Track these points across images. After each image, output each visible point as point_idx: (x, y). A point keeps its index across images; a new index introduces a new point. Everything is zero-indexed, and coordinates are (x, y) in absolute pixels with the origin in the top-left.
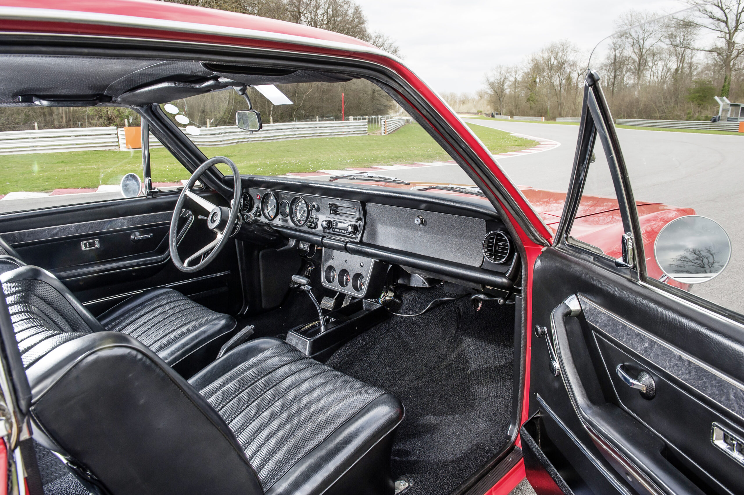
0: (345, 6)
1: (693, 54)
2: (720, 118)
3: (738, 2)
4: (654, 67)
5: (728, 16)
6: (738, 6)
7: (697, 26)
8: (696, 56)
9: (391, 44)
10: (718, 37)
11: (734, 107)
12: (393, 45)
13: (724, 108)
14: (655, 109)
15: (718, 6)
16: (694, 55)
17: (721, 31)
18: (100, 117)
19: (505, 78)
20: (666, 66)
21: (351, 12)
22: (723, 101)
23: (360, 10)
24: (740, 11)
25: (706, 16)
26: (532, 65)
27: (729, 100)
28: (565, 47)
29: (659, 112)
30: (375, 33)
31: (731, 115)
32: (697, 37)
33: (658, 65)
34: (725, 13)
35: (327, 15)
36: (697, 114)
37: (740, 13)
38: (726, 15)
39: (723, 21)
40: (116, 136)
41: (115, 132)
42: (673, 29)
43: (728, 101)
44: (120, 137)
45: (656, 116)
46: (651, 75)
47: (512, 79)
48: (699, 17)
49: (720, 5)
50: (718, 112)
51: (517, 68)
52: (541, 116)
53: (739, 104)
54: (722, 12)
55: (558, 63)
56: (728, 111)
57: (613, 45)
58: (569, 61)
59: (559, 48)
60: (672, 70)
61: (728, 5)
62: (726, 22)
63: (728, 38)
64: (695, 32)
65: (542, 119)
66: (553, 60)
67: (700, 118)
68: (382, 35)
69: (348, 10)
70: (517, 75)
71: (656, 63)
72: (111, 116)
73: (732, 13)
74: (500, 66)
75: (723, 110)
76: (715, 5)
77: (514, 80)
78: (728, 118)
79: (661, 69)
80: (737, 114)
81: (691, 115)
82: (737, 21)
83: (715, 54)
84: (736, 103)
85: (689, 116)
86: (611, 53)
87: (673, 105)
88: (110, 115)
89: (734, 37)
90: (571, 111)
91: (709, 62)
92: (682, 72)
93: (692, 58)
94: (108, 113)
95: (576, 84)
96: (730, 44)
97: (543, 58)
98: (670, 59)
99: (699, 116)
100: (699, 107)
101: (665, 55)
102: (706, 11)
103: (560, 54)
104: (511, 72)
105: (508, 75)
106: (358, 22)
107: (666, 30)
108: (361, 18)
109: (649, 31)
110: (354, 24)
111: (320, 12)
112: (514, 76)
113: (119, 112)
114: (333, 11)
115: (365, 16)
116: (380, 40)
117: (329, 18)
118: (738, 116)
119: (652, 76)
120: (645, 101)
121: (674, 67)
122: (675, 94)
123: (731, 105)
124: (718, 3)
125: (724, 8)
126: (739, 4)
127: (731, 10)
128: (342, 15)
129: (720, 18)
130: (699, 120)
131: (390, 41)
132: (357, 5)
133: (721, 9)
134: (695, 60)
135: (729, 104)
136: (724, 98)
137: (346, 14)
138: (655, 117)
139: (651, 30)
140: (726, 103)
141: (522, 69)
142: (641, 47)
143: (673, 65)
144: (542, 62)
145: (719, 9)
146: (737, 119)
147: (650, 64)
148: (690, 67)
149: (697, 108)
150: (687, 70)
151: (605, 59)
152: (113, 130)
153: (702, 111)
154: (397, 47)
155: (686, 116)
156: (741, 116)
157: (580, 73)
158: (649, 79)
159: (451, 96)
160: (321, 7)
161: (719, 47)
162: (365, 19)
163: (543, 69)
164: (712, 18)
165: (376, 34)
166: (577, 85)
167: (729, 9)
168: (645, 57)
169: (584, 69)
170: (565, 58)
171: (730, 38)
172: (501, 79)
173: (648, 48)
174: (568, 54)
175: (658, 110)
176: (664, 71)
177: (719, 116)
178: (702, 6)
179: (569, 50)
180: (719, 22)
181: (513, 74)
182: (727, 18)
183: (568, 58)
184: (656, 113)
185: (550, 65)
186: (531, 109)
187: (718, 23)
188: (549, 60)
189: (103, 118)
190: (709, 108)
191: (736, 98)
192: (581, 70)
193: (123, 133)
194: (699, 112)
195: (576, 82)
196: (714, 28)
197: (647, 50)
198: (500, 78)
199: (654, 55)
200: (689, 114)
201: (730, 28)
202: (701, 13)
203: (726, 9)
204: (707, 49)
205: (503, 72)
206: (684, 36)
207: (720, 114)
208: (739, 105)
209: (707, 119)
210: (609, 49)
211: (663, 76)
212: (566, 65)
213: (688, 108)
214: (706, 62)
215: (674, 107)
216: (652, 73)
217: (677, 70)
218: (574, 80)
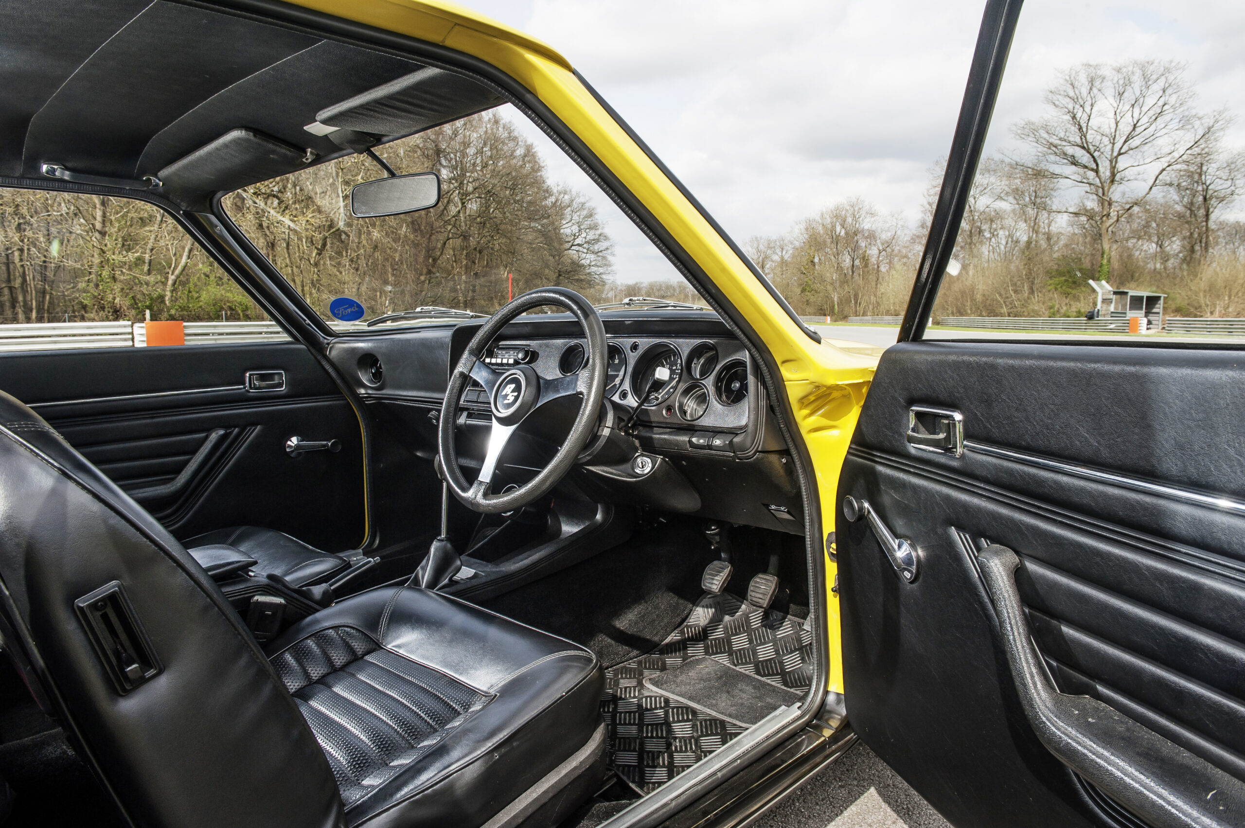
0: (511, 145)
1: (1051, 218)
2: (1100, 313)
3: (1112, 141)
4: (993, 239)
5: (1099, 162)
6: (1113, 147)
7: (1054, 176)
8: (1056, 222)
9: (583, 204)
10: (1087, 192)
11: (1118, 296)
12: (587, 205)
13: (1105, 298)
14: (999, 302)
15: (1083, 148)
16: (1052, 220)
17: (1090, 184)
18: (101, 307)
19: (766, 257)
20: (1012, 238)
21: (520, 152)
22: (1102, 287)
23: (533, 151)
24: (1115, 154)
25: (1066, 161)
26: (807, 236)
27: (1112, 286)
28: (856, 209)
29: (1006, 305)
30: (558, 185)
31: (1115, 308)
32: (1055, 194)
33: (999, 236)
34: (1093, 157)
35: (482, 156)
36: (1065, 308)
37: (1116, 157)
38: (1095, 161)
39: (1092, 170)
40: (130, 336)
41: (129, 330)
42: (1018, 181)
43: (1108, 287)
44: (137, 338)
45: (1002, 311)
46: (989, 252)
47: (776, 258)
48: (1056, 163)
49: (1085, 145)
50: (1095, 304)
51: (783, 240)
52: (825, 315)
53: (1126, 290)
54: (1088, 155)
55: (847, 233)
56: (1111, 302)
57: (928, 206)
58: (863, 230)
59: (847, 210)
60: (1021, 243)
61: (1097, 144)
62: (1097, 171)
63: (1101, 194)
64: (1051, 186)
65: (826, 320)
66: (838, 228)
67: (1070, 314)
68: (568, 190)
69: (514, 151)
70: (784, 252)
71: (995, 233)
72: (121, 307)
73: (1104, 158)
74: (756, 238)
75: (1104, 301)
76: (1078, 146)
77: (779, 260)
78: (1112, 313)
79: (1004, 242)
80: (1124, 306)
81: (1056, 309)
82: (1113, 168)
83: (1083, 219)
84: (1121, 290)
85: (1052, 310)
86: (927, 218)
87: (1026, 295)
88: (118, 306)
89: (1110, 194)
90: (871, 307)
91: (1076, 231)
92: (1036, 245)
93: (1049, 226)
94: (116, 301)
95: (876, 266)
96: (1105, 202)
97: (823, 225)
98: (1017, 227)
99: (1067, 310)
100: (1066, 297)
101: (1009, 222)
102: (1065, 154)
103: (849, 220)
104: (774, 247)
105: (769, 252)
106: (532, 168)
107: (1007, 183)
108: (536, 162)
109: (982, 185)
110: (525, 171)
111: (471, 151)
112: (780, 254)
113: (135, 300)
114: (491, 149)
115: (541, 159)
116: (566, 197)
117: (485, 161)
118: (1126, 310)
119: (991, 253)
120: (984, 290)
121: (1025, 238)
122: (1028, 279)
123: (1115, 293)
124: (1083, 143)
125: (1092, 149)
126: (1114, 144)
127: (1102, 153)
128: (506, 157)
129: (1087, 164)
130: (1069, 317)
131: (582, 200)
132: (529, 142)
133: (1088, 151)
134: (1054, 229)
135: (1110, 291)
136: (1104, 282)
137: (512, 156)
138: (1001, 313)
139: (986, 182)
140: (1107, 289)
141: (792, 243)
142: (972, 208)
143: (1023, 234)
144: (822, 232)
145: (1083, 152)
146: (1125, 313)
147: (987, 235)
148: (1049, 239)
149: (1064, 299)
150: (1043, 244)
151: (919, 227)
152: (125, 326)
153: (1072, 303)
154: (593, 209)
155: (1047, 312)
156: (1131, 309)
157: (881, 248)
158: (987, 257)
159: (680, 287)
160: (472, 145)
161: (1088, 208)
162: (542, 164)
163: (825, 242)
164: (1076, 165)
165: (559, 188)
166: (878, 267)
167: (1099, 151)
168: (979, 224)
169: (887, 242)
170: (857, 226)
171: (1103, 194)
172: (759, 258)
173: (982, 209)
174: (861, 219)
175: (1005, 302)
176: (1009, 245)
177: (1098, 310)
178: (1059, 147)
179: (863, 213)
180: (1086, 170)
181: (778, 251)
182: (1097, 165)
183: (862, 226)
184: (1002, 307)
185: (834, 237)
186: (807, 304)
187: (1085, 172)
188: (834, 227)
189: (106, 310)
190: (1082, 298)
191: (1122, 283)
192: (883, 244)
193: (144, 331)
194: (1066, 304)
195: (875, 262)
196: (1079, 180)
197: (981, 214)
198: (757, 257)
199: (992, 221)
200: (1051, 308)
201: (1103, 180)
202: (1058, 158)
203: (1095, 151)
204: (1071, 210)
205: (761, 247)
206: (1036, 192)
207: (1099, 307)
208: (1126, 293)
209: (1079, 314)
210: (922, 211)
211: (1007, 254)
212: (859, 236)
213: (1051, 299)
214: (1072, 232)
215: (1028, 298)
216: (991, 248)
217: (1029, 243)
218: (873, 260)
